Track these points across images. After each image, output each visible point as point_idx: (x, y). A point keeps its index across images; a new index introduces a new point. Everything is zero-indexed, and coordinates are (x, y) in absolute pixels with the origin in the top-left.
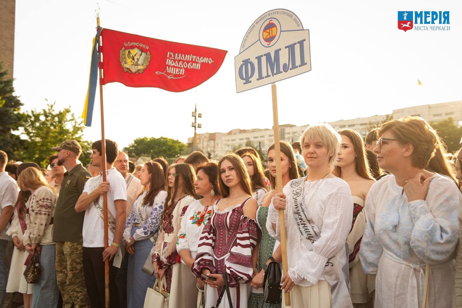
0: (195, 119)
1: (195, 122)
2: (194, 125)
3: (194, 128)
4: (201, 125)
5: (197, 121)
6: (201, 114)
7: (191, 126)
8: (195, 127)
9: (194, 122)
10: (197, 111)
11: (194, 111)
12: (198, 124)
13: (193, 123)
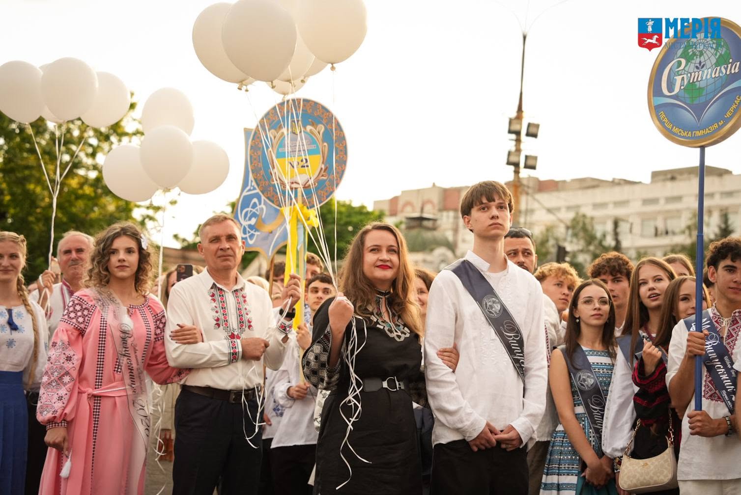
0: (518, 141)
1: (518, 150)
2: (513, 159)
3: (512, 168)
4: (535, 158)
5: (522, 146)
6: (537, 126)
7: (505, 161)
8: (516, 165)
9: (513, 149)
10: (525, 114)
11: (514, 114)
12: (527, 157)
13: (509, 153)
